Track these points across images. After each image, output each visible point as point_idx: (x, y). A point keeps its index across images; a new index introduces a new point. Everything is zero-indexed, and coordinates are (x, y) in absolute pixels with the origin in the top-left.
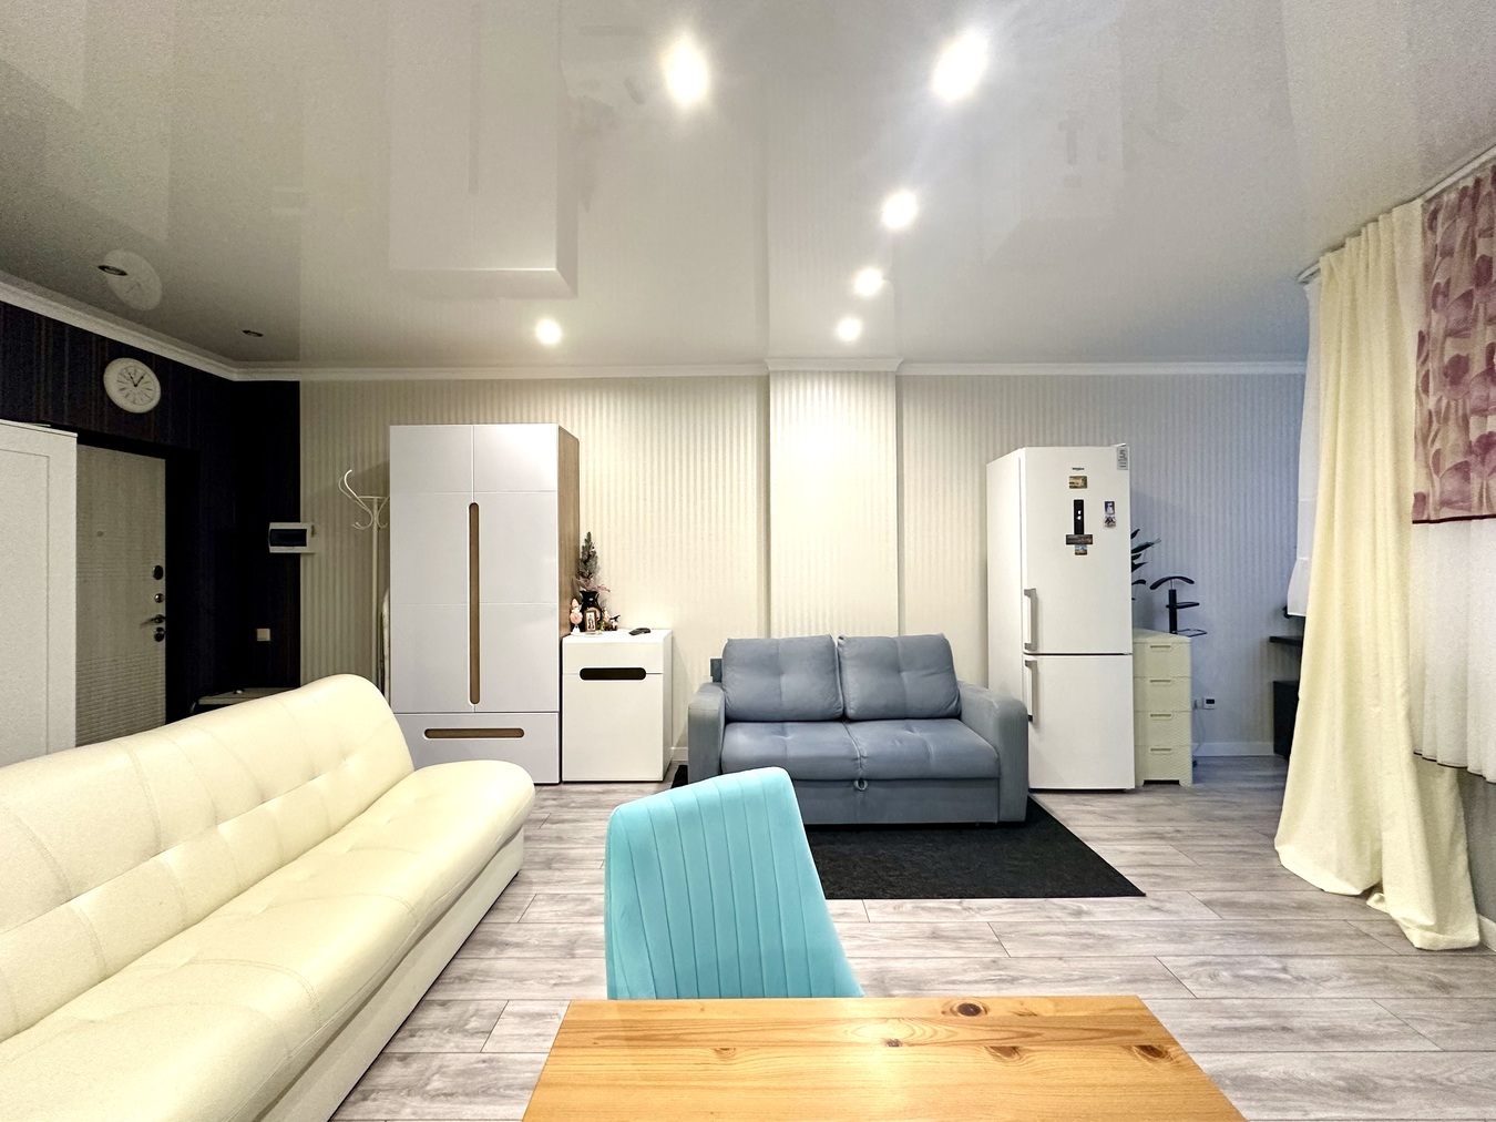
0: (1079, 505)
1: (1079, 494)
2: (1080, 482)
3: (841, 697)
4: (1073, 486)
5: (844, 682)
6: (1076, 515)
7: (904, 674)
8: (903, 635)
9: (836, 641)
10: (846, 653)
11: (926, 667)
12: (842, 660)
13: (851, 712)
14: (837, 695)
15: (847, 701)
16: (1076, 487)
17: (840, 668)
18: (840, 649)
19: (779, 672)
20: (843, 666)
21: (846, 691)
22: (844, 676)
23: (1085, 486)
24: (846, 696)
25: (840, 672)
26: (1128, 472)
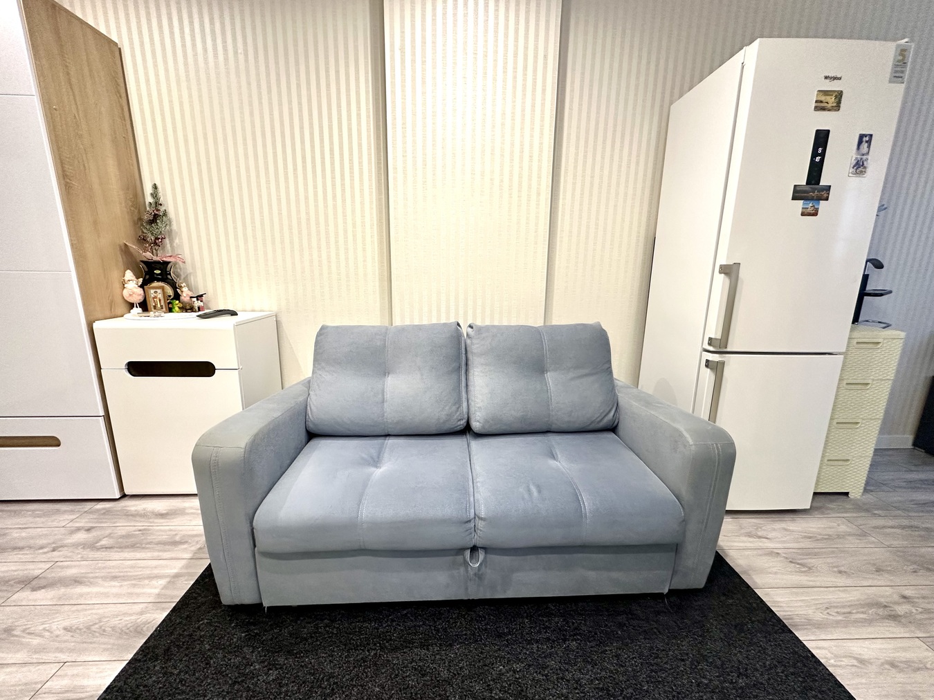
0: (822, 139)
1: (825, 121)
2: (831, 100)
3: (465, 404)
4: (820, 107)
5: (470, 383)
6: (814, 154)
7: (550, 377)
8: (548, 324)
9: (465, 330)
10: (476, 347)
11: (577, 367)
12: (470, 356)
13: (476, 425)
14: (458, 402)
15: (472, 409)
16: (823, 109)
17: (467, 364)
18: (469, 341)
19: (385, 372)
20: (470, 363)
21: (472, 398)
22: (471, 377)
23: (837, 107)
24: (472, 403)
25: (467, 370)
26: (903, 86)
